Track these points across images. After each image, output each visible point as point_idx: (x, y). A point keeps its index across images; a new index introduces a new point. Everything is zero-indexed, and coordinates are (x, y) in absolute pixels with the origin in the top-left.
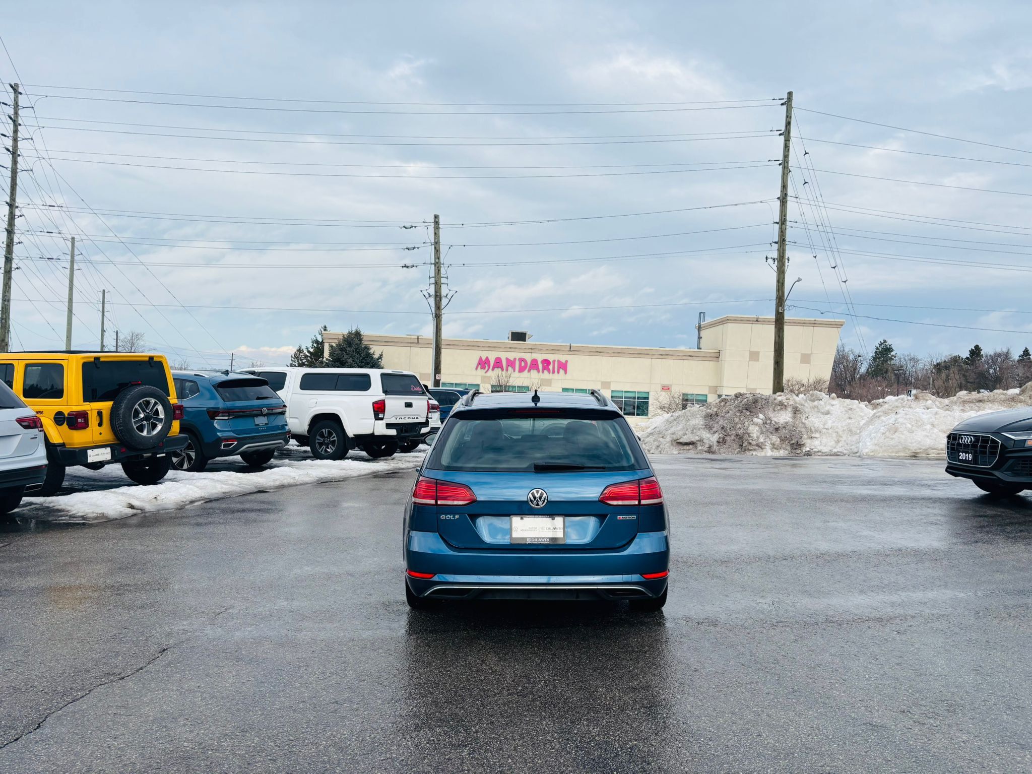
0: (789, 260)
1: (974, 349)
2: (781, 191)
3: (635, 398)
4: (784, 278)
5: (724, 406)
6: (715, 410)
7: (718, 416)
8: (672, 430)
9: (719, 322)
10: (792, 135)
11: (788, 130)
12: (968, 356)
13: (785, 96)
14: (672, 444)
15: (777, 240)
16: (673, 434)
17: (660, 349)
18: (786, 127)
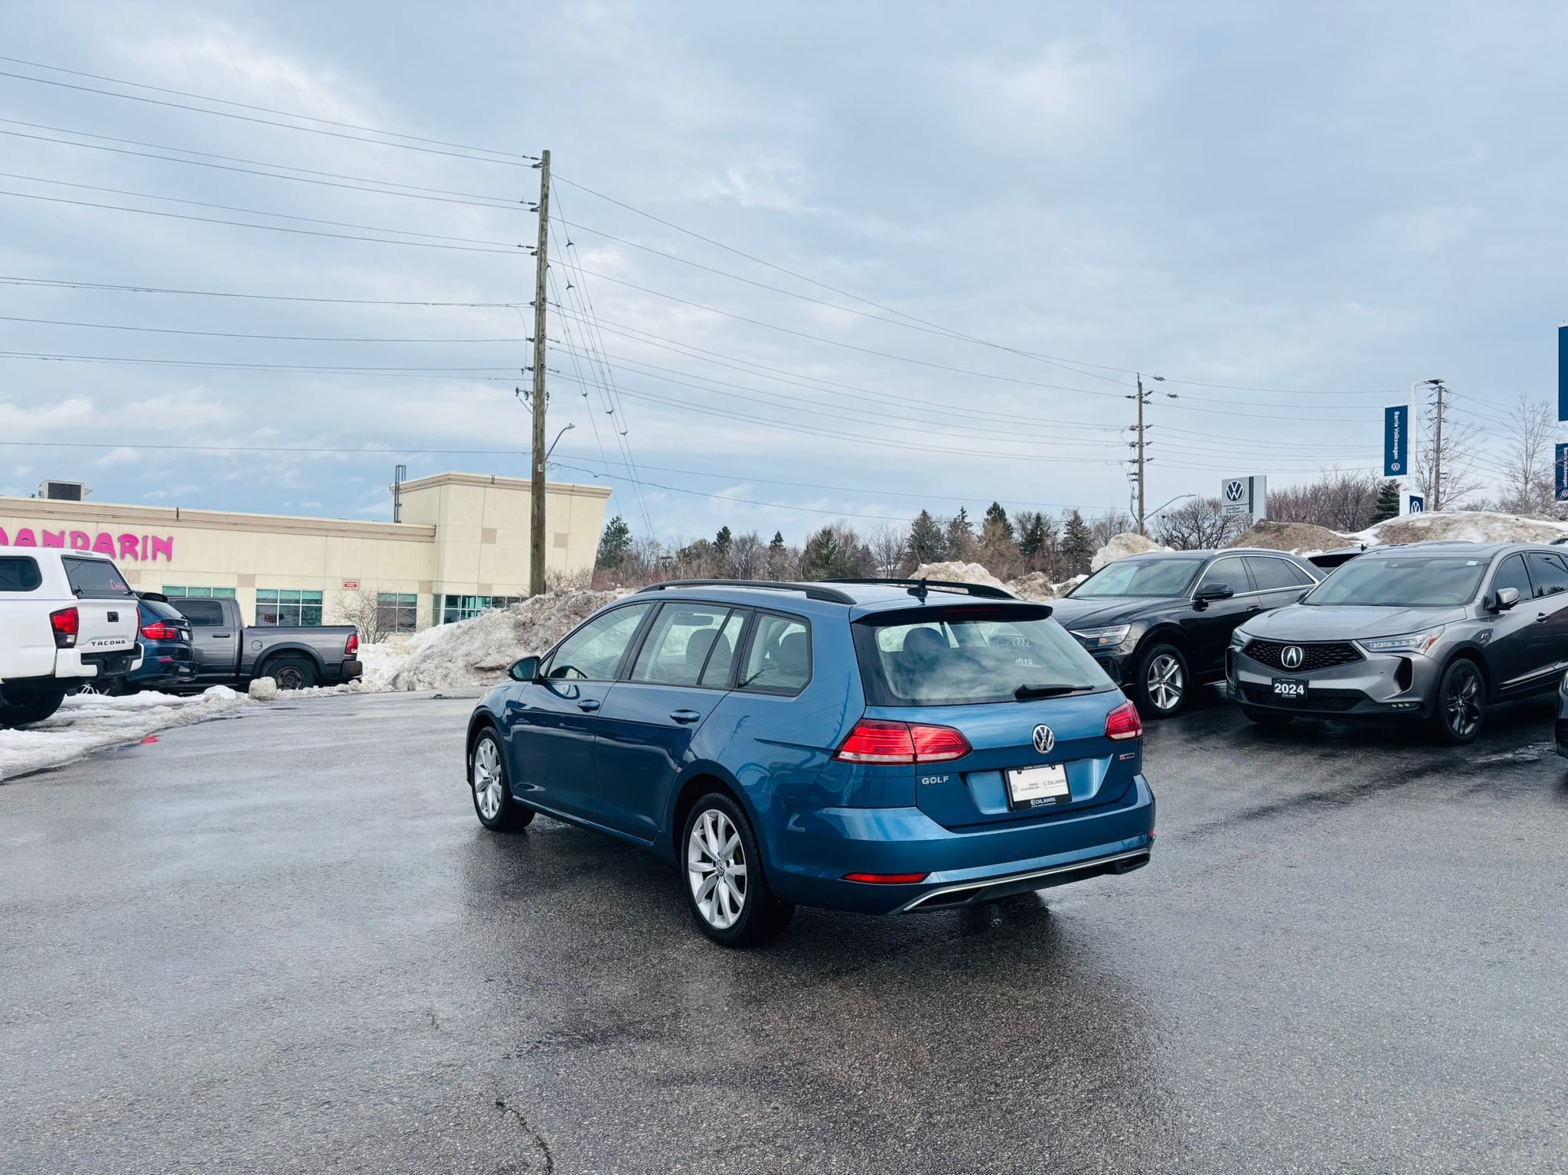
0: (548, 396)
1: (722, 531)
2: (537, 294)
3: (298, 602)
4: (544, 422)
5: (540, 608)
6: (530, 615)
7: (534, 624)
8: (464, 649)
9: (433, 483)
10: (550, 214)
11: (544, 205)
12: (716, 541)
13: (540, 156)
14: (467, 671)
15: (532, 366)
16: (466, 656)
17: (340, 521)
18: (542, 200)
